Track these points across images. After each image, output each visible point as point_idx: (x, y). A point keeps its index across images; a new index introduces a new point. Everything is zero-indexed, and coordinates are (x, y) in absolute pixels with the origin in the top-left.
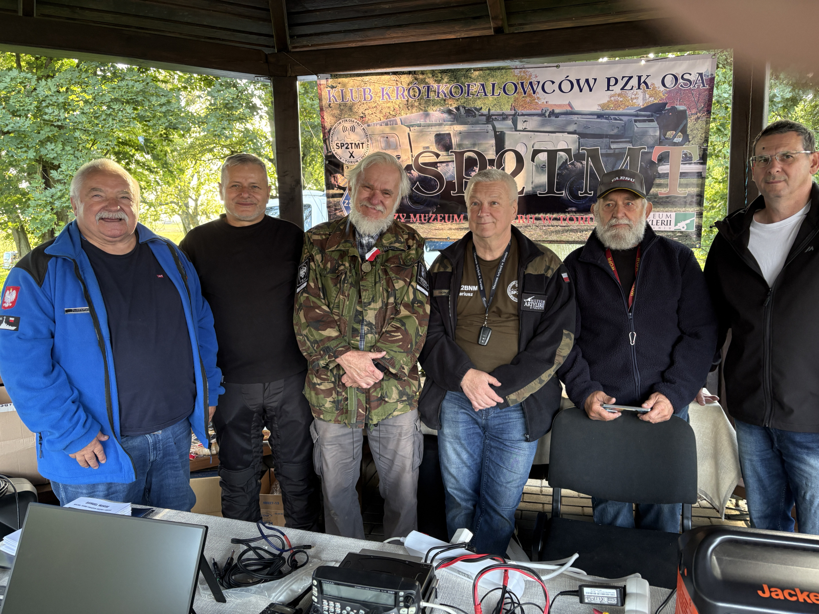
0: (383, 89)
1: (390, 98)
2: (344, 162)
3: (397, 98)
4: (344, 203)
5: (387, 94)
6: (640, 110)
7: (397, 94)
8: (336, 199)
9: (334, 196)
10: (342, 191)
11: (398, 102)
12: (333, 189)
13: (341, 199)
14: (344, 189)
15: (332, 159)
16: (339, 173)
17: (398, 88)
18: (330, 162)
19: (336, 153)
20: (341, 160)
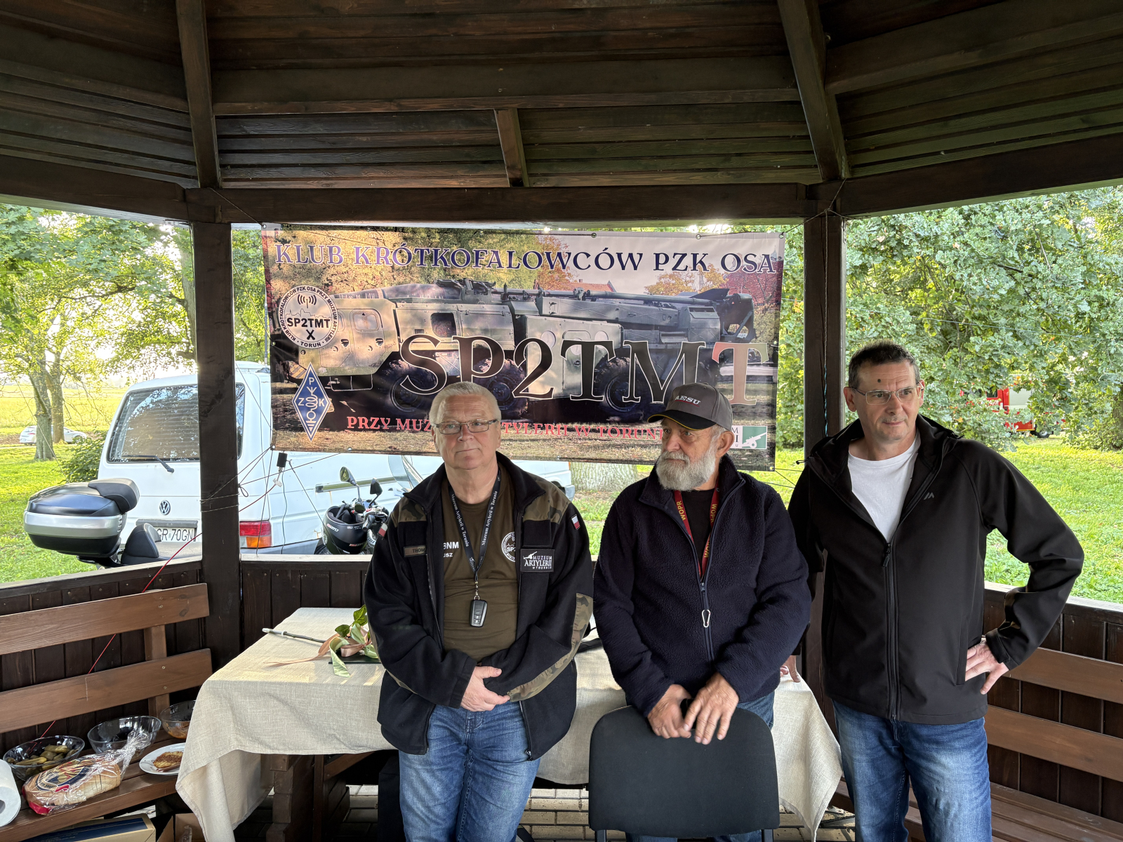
0: (358, 249)
1: (367, 262)
2: (299, 344)
3: (378, 262)
4: (298, 401)
5: (363, 255)
6: (697, 296)
7: (378, 257)
8: (285, 396)
9: (282, 391)
10: (294, 385)
11: (380, 267)
12: (282, 381)
13: (294, 396)
14: (299, 381)
15: (281, 340)
16: (292, 359)
17: (378, 250)
18: (278, 344)
19: (287, 332)
20: (295, 342)
